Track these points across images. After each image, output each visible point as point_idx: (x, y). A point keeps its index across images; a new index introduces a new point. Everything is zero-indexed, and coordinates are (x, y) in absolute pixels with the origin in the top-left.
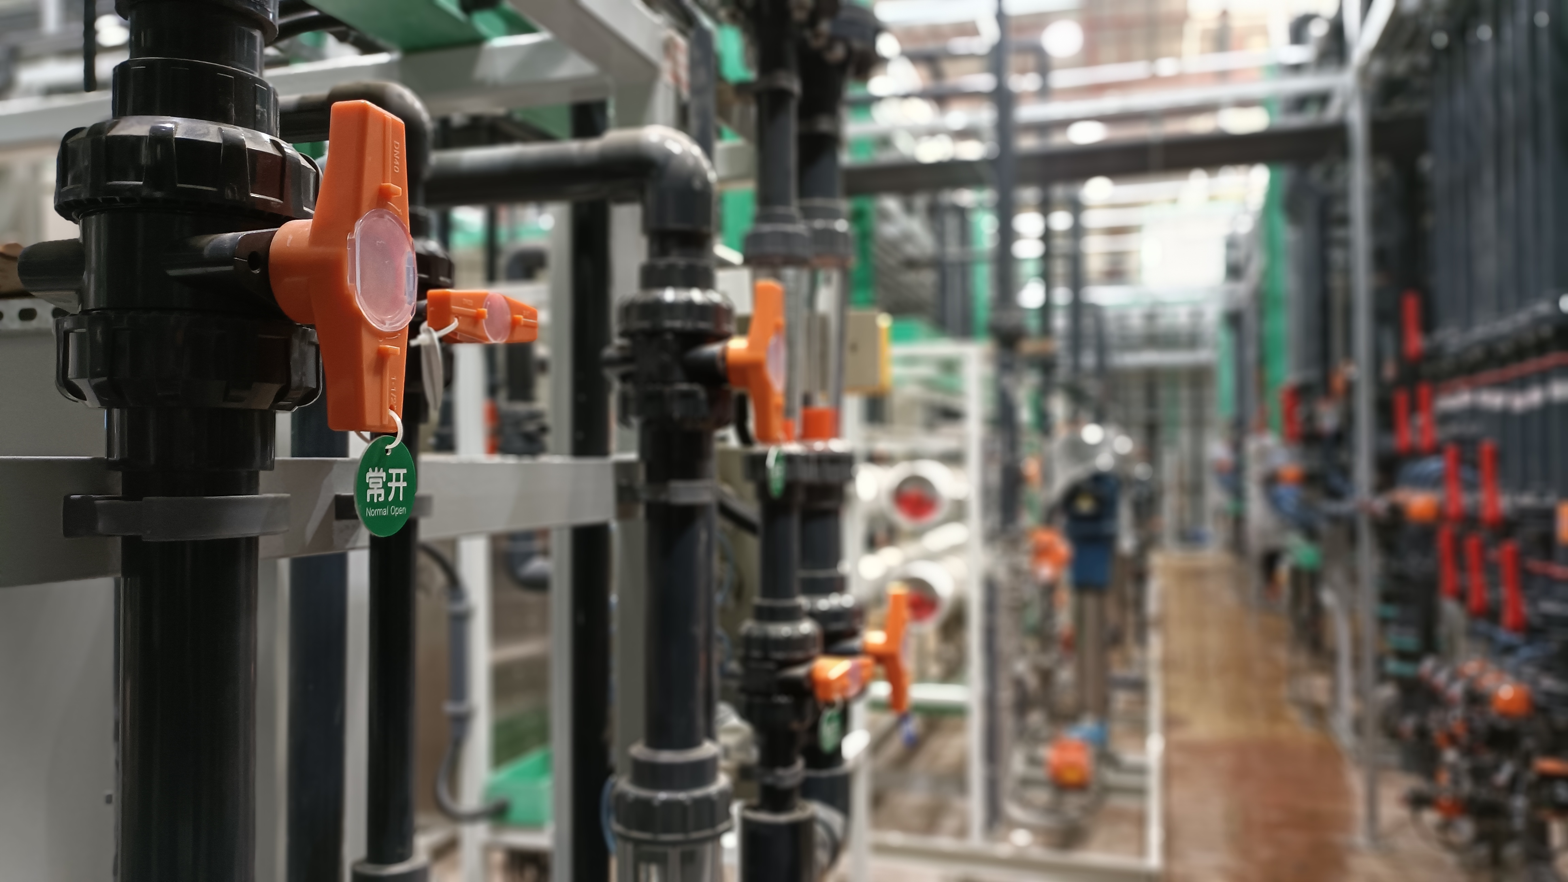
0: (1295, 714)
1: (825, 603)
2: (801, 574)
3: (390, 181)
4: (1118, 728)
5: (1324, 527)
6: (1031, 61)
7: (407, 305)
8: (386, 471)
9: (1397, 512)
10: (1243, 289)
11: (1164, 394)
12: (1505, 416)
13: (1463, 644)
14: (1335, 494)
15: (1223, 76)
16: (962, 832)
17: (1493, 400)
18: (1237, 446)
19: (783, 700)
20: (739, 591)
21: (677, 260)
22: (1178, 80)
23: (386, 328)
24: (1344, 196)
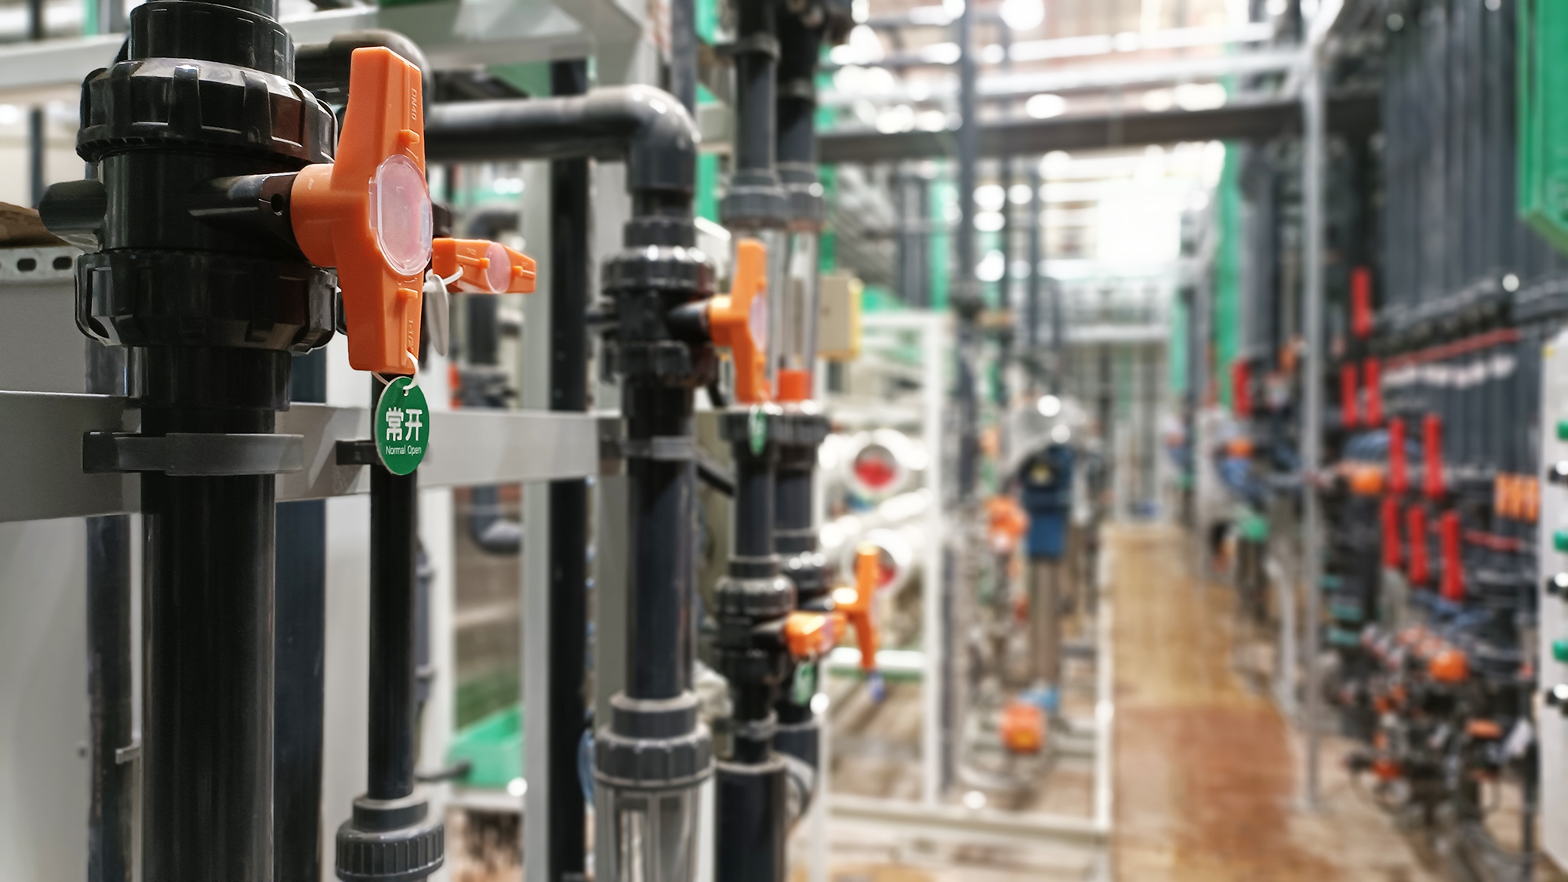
0: (1240, 683)
1: (798, 562)
2: (775, 533)
3: (409, 127)
4: (1069, 695)
5: (1271, 499)
6: (992, 32)
7: (423, 251)
8: (403, 411)
9: (1343, 485)
10: (1196, 266)
11: (1117, 368)
12: (1448, 392)
13: (1403, 613)
14: (1282, 467)
15: (1180, 52)
16: (916, 795)
17: (1438, 375)
18: (1189, 421)
19: (757, 654)
20: (711, 551)
21: (662, 219)
22: (1135, 55)
23: (403, 272)
24: (1297, 173)
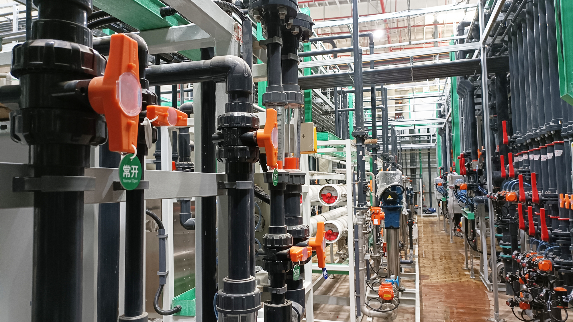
1: (295, 227)
2: (285, 217)
3: (132, 62)
4: (404, 279)
5: (476, 205)
7: (138, 107)
8: (130, 166)
9: (502, 198)
12: (540, 163)
16: (348, 318)
18: (444, 177)
21: (239, 101)
23: (130, 115)
